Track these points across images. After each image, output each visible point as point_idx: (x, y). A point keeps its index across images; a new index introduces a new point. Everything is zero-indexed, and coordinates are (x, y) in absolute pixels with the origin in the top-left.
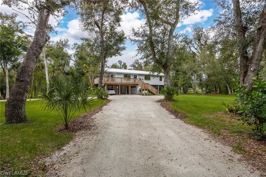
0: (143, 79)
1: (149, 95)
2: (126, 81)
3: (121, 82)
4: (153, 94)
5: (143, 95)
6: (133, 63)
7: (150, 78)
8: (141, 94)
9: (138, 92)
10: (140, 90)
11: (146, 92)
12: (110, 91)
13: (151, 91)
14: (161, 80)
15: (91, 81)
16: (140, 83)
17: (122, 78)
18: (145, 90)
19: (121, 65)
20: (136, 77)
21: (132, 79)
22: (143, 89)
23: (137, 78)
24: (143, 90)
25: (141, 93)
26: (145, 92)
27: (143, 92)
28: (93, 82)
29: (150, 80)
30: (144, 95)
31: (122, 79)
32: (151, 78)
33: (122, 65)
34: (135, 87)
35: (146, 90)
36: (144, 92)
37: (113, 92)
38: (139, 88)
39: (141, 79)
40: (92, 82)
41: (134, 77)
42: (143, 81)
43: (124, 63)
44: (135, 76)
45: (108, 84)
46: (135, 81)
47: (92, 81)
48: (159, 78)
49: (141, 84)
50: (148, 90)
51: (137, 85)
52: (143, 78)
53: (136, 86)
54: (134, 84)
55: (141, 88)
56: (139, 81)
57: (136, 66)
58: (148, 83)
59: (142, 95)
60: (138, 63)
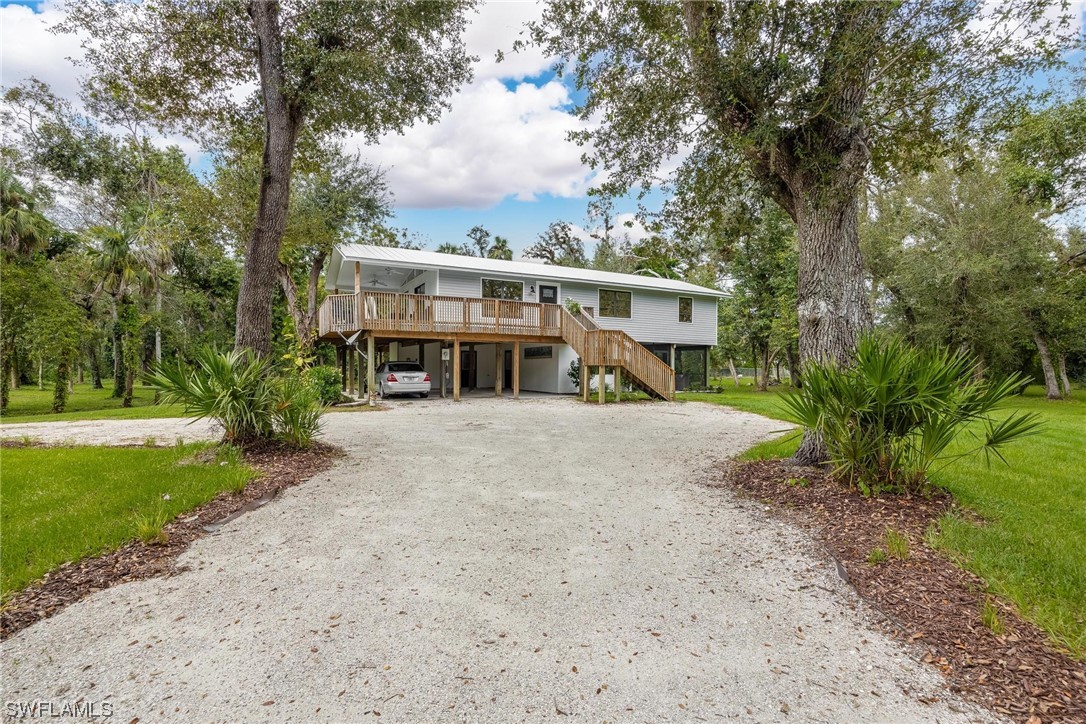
0: (589, 310)
1: (625, 400)
2: (492, 320)
3: (465, 323)
4: (646, 396)
5: (592, 398)
6: (541, 237)
7: (628, 304)
8: (580, 395)
9: (565, 383)
10: (575, 373)
11: (610, 379)
12: (398, 375)
13: (641, 377)
14: (685, 316)
15: (298, 319)
16: (574, 330)
17: (470, 300)
18: (602, 370)
19: (482, 248)
20: (553, 300)
21: (529, 304)
22: (590, 367)
23: (559, 303)
24: (593, 370)
25: (582, 389)
26: (603, 379)
27: (589, 379)
28: (313, 327)
29: (628, 315)
30: (596, 402)
31: (472, 305)
32: (637, 306)
33: (488, 248)
34: (548, 353)
35: (610, 370)
36: (595, 382)
37: (418, 381)
38: (569, 357)
39: (578, 312)
40: (302, 322)
41: (543, 299)
42: (589, 317)
43: (497, 239)
44: (548, 293)
45: (383, 332)
46: (546, 320)
47: (307, 322)
48: (674, 309)
49: (581, 338)
50: (619, 371)
51: (560, 340)
52: (594, 301)
53: (550, 349)
54: (540, 338)
55: (580, 360)
56: (568, 317)
57: (557, 255)
58: (619, 332)
59: (588, 401)
60: (564, 242)
